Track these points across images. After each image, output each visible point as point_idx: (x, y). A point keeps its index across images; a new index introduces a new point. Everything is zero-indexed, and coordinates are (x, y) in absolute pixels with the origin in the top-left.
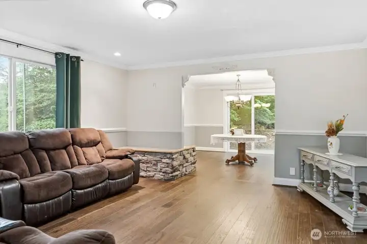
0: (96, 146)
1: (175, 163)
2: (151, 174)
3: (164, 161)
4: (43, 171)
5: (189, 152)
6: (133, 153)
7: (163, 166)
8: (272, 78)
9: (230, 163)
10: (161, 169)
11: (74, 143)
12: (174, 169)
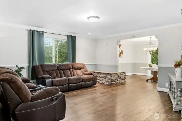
0: (81, 69)
1: (113, 78)
2: (104, 82)
3: (108, 77)
4: (61, 77)
5: (121, 74)
6: (94, 73)
7: (108, 79)
8: (157, 39)
9: (149, 81)
10: (107, 80)
11: (72, 68)
12: (112, 81)
